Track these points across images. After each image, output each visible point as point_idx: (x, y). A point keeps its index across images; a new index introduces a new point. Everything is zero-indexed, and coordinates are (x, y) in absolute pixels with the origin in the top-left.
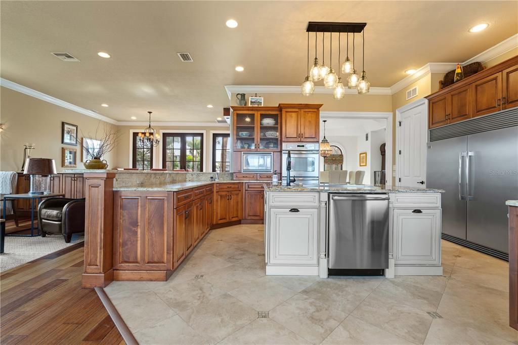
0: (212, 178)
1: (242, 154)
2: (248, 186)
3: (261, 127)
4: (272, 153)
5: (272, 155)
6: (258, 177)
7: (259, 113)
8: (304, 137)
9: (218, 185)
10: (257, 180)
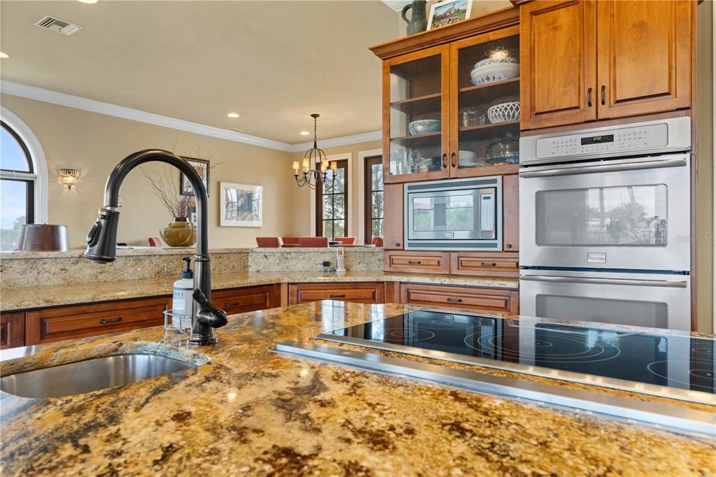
0: (326, 264)
1: (406, 191)
2: (409, 294)
3: (461, 95)
4: (499, 178)
5: (499, 185)
6: (454, 264)
7: (456, 46)
8: (609, 99)
9: (295, 288)
10: (450, 276)
